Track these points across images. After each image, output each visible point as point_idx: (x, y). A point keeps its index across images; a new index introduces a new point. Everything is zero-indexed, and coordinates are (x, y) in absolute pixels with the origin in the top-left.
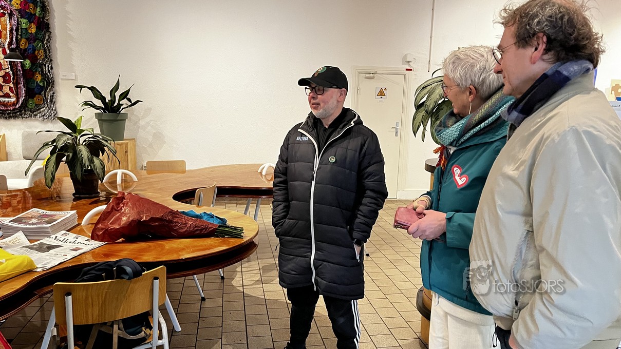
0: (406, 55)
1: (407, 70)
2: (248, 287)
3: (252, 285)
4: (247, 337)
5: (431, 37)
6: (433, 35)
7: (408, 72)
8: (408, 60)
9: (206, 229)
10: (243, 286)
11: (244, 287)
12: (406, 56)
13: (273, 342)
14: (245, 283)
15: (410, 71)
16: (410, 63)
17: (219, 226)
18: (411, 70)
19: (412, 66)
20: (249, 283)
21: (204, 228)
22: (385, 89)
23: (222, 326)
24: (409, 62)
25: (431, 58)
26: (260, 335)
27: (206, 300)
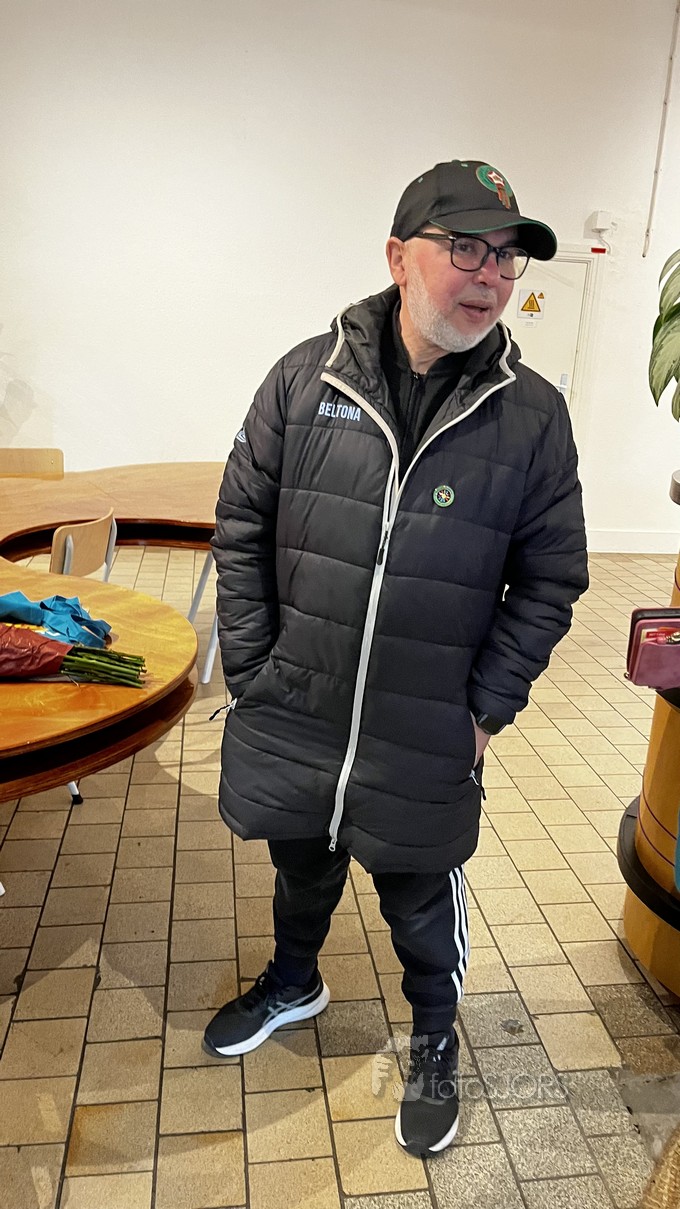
0: (595, 214)
1: (595, 250)
2: (193, 768)
3: (201, 763)
4: (171, 921)
5: (656, 172)
6: (661, 167)
7: (596, 255)
8: (598, 227)
9: (35, 658)
10: (181, 765)
11: (184, 768)
12: (594, 217)
13: (237, 938)
14: (187, 757)
15: (601, 254)
16: (604, 235)
17: (74, 651)
18: (603, 251)
19: (608, 241)
20: (198, 757)
21: (28, 656)
22: (541, 295)
23: (111, 885)
24: (600, 231)
25: (653, 222)
26: (204, 914)
27: (85, 800)
